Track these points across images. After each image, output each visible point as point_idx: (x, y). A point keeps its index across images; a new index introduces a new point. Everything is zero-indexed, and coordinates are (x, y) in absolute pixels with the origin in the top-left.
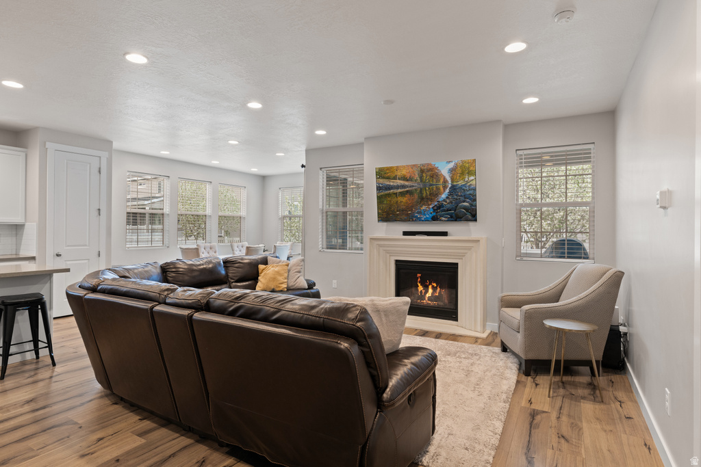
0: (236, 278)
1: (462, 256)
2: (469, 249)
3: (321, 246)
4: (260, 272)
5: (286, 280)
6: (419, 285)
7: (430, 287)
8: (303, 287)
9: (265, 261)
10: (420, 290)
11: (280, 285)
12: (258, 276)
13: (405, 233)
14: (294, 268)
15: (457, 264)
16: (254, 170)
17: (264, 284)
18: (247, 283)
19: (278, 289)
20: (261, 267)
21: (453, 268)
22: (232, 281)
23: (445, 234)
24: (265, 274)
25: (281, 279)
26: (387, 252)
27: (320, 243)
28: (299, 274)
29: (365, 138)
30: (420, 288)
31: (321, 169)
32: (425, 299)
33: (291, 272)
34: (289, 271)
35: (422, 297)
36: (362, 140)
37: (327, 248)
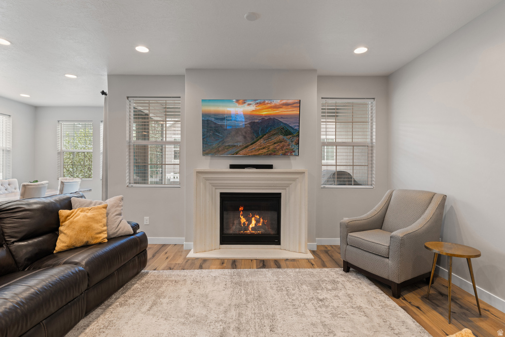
0: (20, 235)
1: (285, 187)
2: (294, 180)
3: (128, 181)
4: (61, 220)
5: (105, 228)
6: (242, 217)
7: (253, 219)
8: (128, 233)
9: (68, 205)
10: (242, 222)
11: (98, 236)
12: (59, 226)
13: (232, 167)
14: (113, 210)
15: (280, 194)
16: (25, 96)
17: (71, 237)
18: (40, 239)
19: (93, 242)
20: (63, 213)
21: (277, 197)
22: (13, 240)
23: (270, 167)
24: (71, 223)
25: (98, 227)
26: (213, 185)
27: (128, 178)
28: (121, 218)
29: (187, 70)
30: (243, 220)
31: (128, 98)
32: (249, 230)
33: (111, 216)
34: (107, 214)
35: (247, 228)
36: (182, 71)
37: (135, 183)
